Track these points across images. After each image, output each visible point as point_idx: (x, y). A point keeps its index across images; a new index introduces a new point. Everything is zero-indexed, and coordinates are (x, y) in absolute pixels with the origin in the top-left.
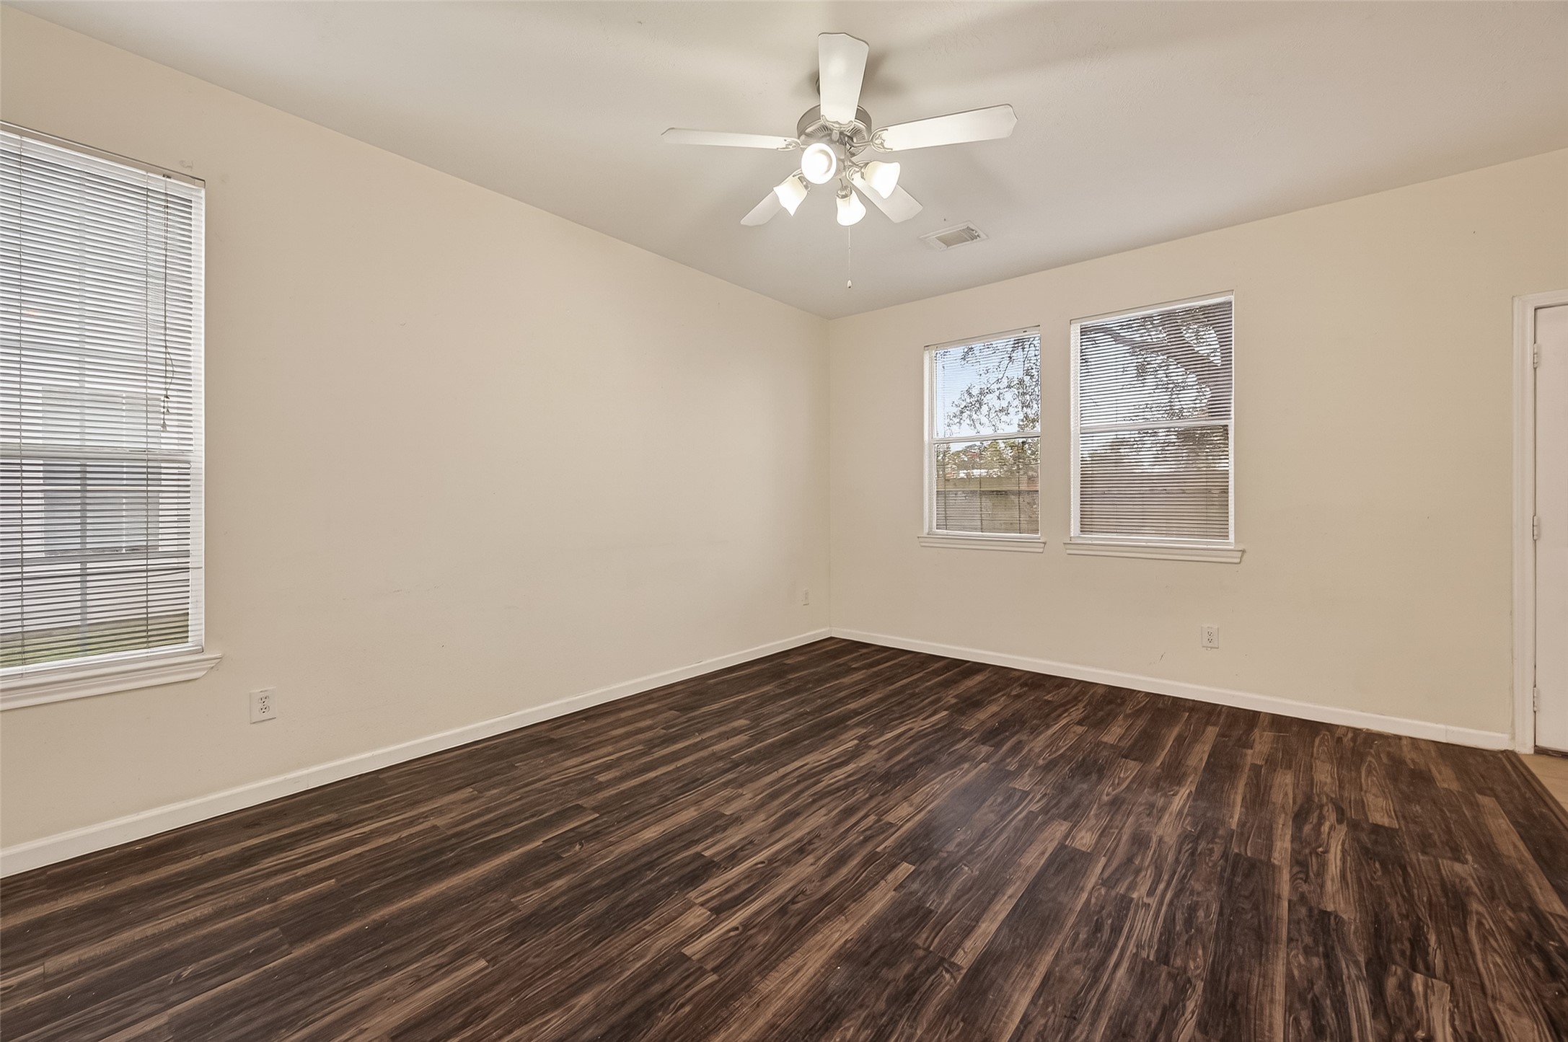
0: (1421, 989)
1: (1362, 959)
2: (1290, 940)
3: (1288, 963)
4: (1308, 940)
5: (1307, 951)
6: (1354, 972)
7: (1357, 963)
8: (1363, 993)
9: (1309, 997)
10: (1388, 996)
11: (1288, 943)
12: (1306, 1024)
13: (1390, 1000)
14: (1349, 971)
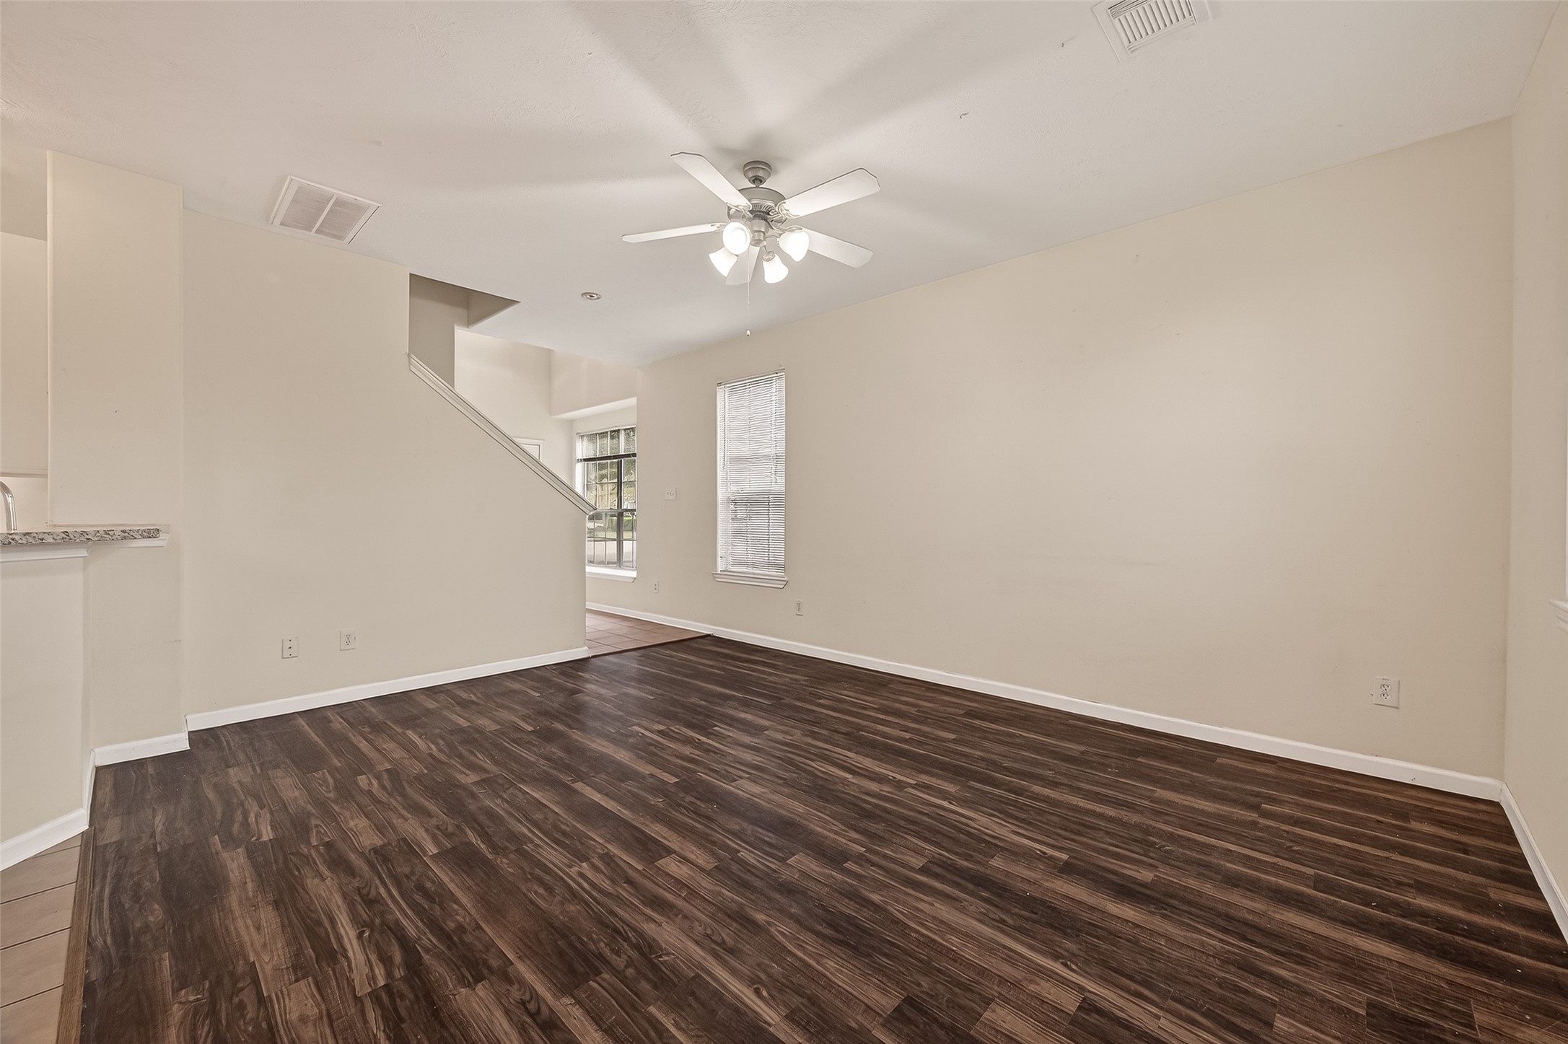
0: (377, 971)
1: (426, 957)
2: (479, 927)
3: (464, 909)
4: (468, 938)
5: (461, 929)
6: (425, 942)
7: (427, 951)
8: (411, 931)
9: (437, 900)
10: (395, 943)
11: (477, 923)
12: (428, 885)
13: (393, 941)
14: (429, 939)
